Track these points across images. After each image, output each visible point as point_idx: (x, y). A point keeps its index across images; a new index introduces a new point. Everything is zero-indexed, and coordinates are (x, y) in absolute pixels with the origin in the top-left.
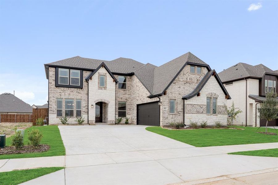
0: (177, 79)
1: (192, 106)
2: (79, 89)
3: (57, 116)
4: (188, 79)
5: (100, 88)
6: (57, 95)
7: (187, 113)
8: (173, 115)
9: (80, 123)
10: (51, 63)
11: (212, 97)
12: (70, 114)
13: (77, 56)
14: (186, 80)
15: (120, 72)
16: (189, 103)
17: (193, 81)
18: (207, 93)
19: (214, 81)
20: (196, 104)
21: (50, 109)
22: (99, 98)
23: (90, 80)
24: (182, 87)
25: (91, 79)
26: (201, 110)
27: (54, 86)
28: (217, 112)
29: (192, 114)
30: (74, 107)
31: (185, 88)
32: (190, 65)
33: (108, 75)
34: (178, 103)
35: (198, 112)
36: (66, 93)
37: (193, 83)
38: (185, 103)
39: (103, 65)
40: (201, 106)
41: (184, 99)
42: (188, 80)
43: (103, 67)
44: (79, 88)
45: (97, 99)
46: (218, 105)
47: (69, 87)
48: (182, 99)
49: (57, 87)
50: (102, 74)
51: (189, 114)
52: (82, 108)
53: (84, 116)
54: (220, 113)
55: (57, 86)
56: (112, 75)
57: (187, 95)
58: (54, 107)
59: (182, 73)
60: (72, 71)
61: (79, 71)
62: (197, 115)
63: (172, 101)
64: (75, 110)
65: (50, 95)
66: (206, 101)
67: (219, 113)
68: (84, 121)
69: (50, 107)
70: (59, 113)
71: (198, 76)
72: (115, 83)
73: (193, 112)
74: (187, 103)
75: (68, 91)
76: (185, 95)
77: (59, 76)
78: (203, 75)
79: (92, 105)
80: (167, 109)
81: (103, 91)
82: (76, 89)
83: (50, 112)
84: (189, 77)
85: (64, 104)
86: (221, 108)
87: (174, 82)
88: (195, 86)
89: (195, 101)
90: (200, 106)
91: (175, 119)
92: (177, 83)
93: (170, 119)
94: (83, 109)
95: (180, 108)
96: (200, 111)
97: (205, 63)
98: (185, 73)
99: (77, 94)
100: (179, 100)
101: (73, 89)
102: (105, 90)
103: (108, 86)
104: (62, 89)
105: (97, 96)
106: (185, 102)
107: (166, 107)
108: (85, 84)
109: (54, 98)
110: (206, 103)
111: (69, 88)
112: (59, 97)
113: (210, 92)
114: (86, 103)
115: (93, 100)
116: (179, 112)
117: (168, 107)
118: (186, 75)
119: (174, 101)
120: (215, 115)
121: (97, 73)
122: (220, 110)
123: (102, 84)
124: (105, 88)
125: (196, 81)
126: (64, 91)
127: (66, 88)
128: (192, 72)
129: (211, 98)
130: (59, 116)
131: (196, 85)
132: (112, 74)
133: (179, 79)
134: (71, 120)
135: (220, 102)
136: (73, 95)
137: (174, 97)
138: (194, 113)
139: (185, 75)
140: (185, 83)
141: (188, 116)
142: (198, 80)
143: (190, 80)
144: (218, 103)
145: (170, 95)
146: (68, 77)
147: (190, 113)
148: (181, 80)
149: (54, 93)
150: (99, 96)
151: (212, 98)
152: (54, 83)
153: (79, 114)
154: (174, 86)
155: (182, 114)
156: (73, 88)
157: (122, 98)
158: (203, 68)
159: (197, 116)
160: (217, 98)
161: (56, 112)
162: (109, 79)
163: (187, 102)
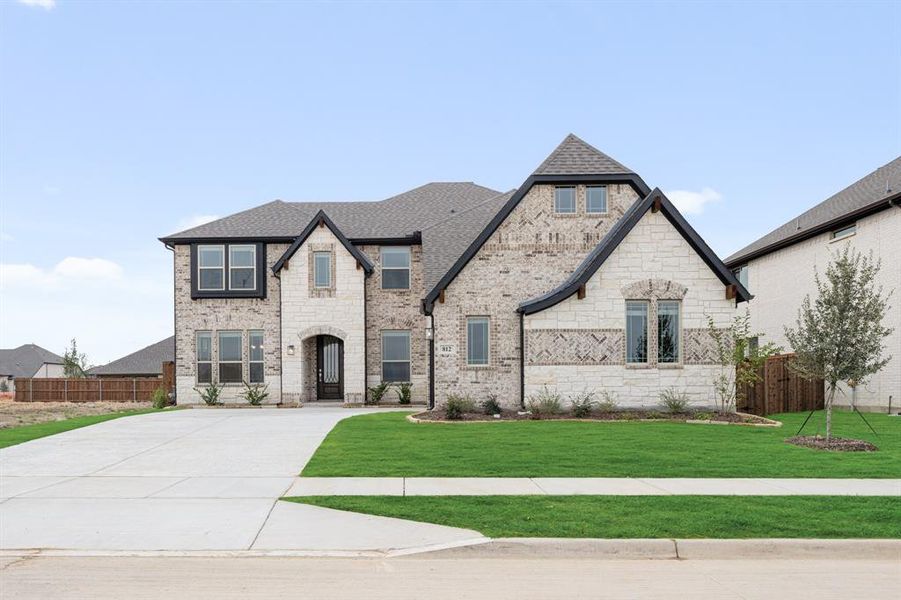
0: (492, 241)
1: (553, 338)
2: (254, 300)
3: (199, 381)
4: (543, 236)
5: (315, 292)
6: (197, 323)
7: (532, 363)
8: (480, 373)
9: (255, 401)
10: (179, 234)
11: (654, 298)
12: (231, 374)
13: (274, 200)
14: (533, 242)
15: (386, 236)
16: (538, 328)
17: (567, 242)
18: (625, 283)
19: (662, 235)
20: (575, 326)
21: (178, 362)
22: (312, 324)
23: (283, 271)
24: (516, 269)
25: (287, 268)
26: (600, 350)
27: (188, 298)
28: (681, 358)
29: (555, 367)
30: (243, 356)
31: (533, 272)
32: (549, 187)
33: (340, 248)
34: (499, 329)
35: (583, 359)
36: (221, 315)
37: (566, 252)
38: (526, 327)
39: (321, 220)
40: (600, 336)
41: (524, 311)
42: (545, 241)
43: (322, 227)
44: (257, 297)
45: (306, 326)
46: (687, 327)
47: (227, 295)
48: (518, 311)
49: (194, 298)
50: (321, 249)
51: (542, 367)
52: (265, 356)
53: (270, 381)
54: (698, 359)
55: (197, 296)
56: (350, 247)
57: (538, 296)
58: (187, 356)
59: (514, 217)
60: (233, 248)
61: (253, 248)
62: (580, 368)
63: (476, 322)
64: (245, 364)
65: (180, 324)
66: (623, 316)
67: (693, 360)
68: (266, 395)
69: (179, 356)
70: (204, 375)
71: (588, 222)
72: (361, 273)
73: (561, 360)
74: (534, 328)
75: (225, 308)
76: (531, 299)
77: (199, 268)
78: (615, 213)
79: (292, 347)
80: (453, 352)
81: (327, 301)
82: (246, 302)
83: (178, 370)
84: (549, 229)
85: (215, 347)
86: (702, 339)
87: (482, 253)
88: (576, 261)
89: (566, 316)
90: (592, 333)
91: (488, 385)
92: (494, 258)
93: (464, 385)
94: (269, 361)
95: (507, 345)
96: (591, 355)
97: (625, 169)
98: (530, 215)
99: (251, 315)
100: (506, 316)
101: (238, 302)
102: (330, 296)
103: (341, 285)
104: (210, 302)
105: (306, 318)
106: (525, 322)
107: (449, 343)
108: (271, 282)
109: (190, 332)
110: (624, 321)
111: (229, 300)
112: (202, 328)
113: (645, 277)
114: (275, 340)
115: (295, 331)
116: (506, 362)
117: (458, 342)
118: (535, 222)
119: (484, 322)
120: (669, 368)
121: (305, 246)
122: (699, 348)
123: (322, 281)
124: (331, 292)
125: (579, 241)
126: (216, 310)
127: (219, 300)
128: (565, 208)
129: (650, 300)
130: (203, 382)
131: (579, 255)
132: (354, 245)
133: (504, 242)
134: (231, 392)
135: (695, 316)
136: (241, 318)
137: (483, 308)
138: (566, 364)
139: (528, 225)
140: (529, 255)
141: (536, 372)
142: (588, 237)
143: (554, 240)
144: (684, 321)
145: (466, 303)
146: (223, 267)
147: (543, 364)
148: (513, 244)
149: (188, 316)
150: (313, 319)
151: (654, 303)
152: (187, 288)
153: (257, 374)
154: (483, 270)
155: (515, 365)
156: (240, 300)
157: (393, 321)
158: (615, 187)
159: (578, 373)
160: (681, 300)
161: (193, 369)
162: (344, 262)
163: (532, 323)
